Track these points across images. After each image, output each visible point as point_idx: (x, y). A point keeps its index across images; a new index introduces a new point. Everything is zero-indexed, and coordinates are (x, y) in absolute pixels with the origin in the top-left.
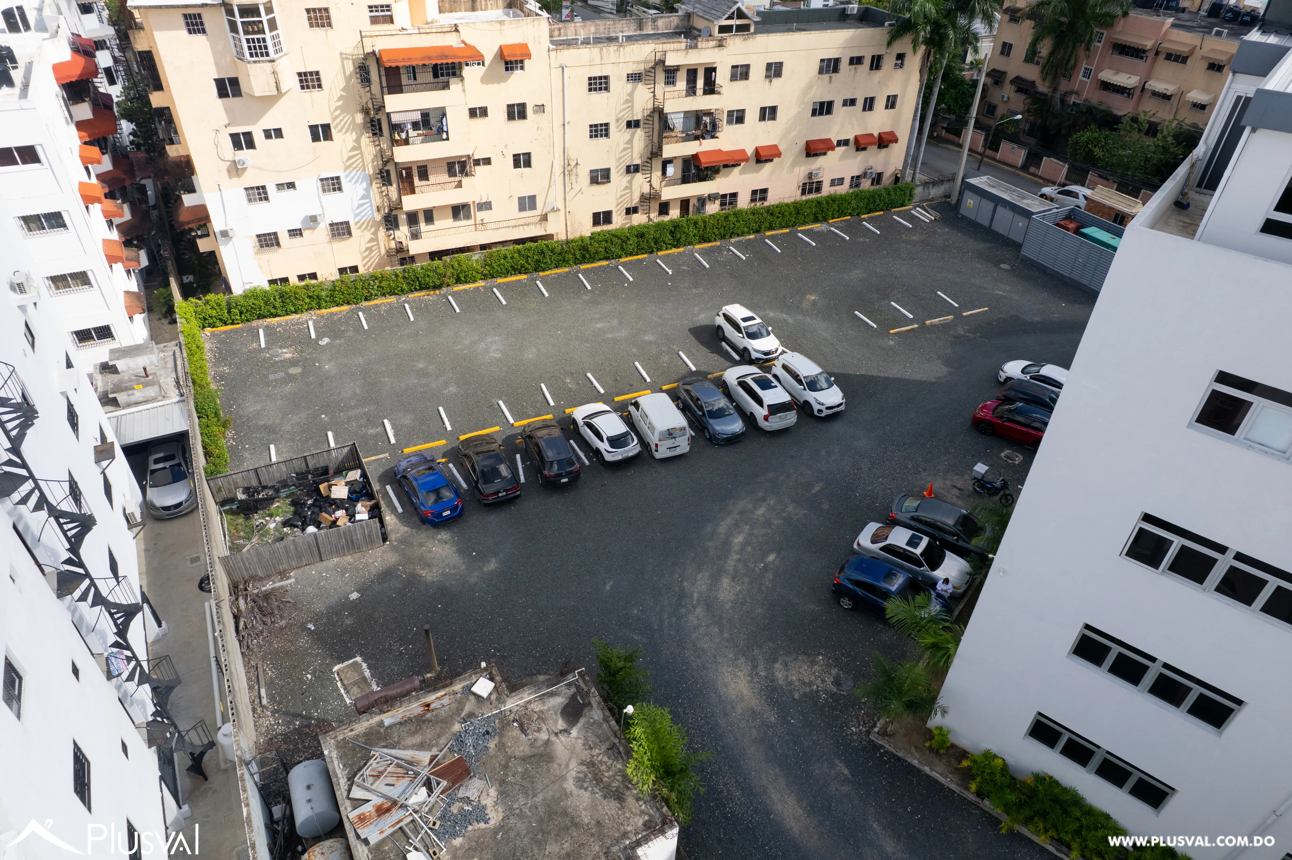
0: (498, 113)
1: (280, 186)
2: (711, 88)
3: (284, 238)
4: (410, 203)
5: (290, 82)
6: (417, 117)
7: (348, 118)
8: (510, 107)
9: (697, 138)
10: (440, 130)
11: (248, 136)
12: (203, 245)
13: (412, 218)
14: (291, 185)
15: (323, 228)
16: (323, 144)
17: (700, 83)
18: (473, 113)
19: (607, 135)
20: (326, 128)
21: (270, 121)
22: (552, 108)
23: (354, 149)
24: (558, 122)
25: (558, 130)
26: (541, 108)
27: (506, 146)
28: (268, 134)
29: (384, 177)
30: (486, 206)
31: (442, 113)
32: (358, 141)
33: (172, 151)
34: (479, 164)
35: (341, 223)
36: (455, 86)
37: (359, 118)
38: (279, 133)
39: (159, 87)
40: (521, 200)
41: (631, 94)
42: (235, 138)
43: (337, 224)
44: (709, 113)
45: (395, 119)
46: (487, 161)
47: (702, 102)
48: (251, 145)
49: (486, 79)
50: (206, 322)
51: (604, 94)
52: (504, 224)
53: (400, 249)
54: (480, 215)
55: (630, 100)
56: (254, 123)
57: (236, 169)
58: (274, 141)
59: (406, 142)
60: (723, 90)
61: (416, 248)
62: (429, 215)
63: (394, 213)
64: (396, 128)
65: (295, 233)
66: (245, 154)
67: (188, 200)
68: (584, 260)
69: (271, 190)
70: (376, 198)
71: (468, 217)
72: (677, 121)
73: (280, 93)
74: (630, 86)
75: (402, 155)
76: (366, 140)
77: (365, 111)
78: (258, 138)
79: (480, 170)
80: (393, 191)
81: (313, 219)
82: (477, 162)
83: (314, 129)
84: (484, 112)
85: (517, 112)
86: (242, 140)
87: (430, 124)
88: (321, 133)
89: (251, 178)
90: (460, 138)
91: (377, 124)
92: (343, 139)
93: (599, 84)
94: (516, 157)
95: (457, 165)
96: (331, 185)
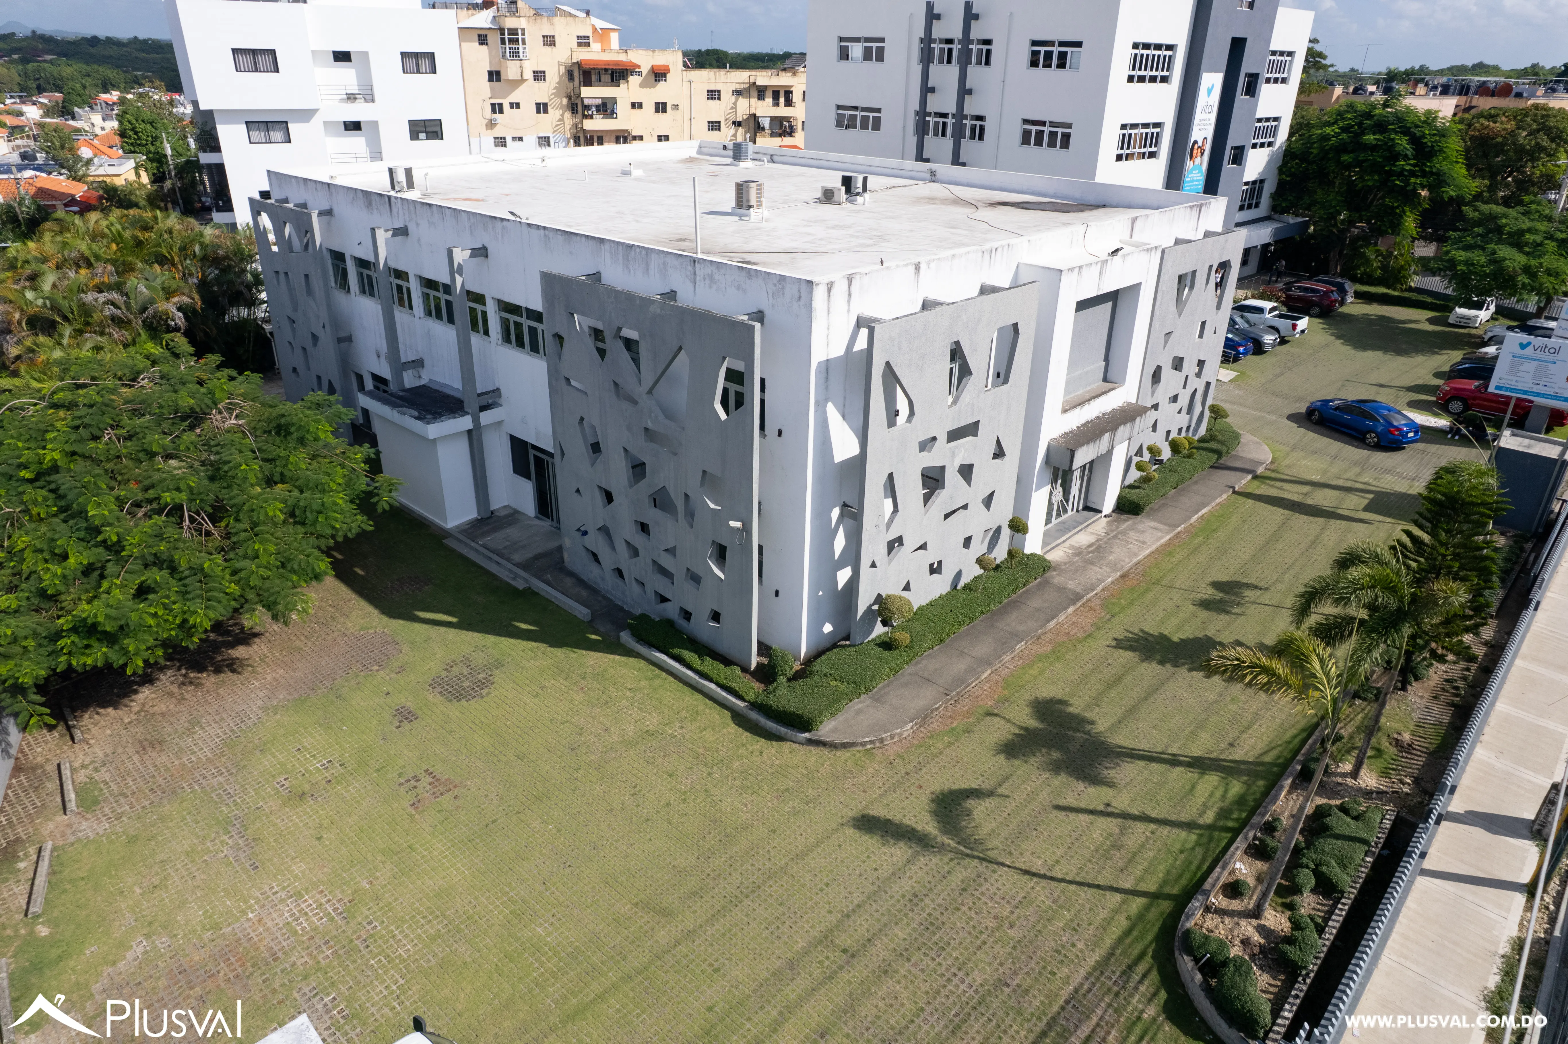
0: (649, 107)
1: (514, 139)
2: (789, 103)
5: (528, 74)
6: (599, 102)
7: (558, 101)
8: (657, 104)
9: (780, 135)
10: (613, 112)
11: (501, 105)
14: (521, 139)
16: (542, 115)
17: (782, 100)
18: (634, 105)
19: (719, 130)
20: (545, 105)
21: (514, 98)
22: (684, 106)
23: (560, 120)
24: (687, 117)
25: (687, 123)
26: (676, 107)
27: (653, 129)
28: (511, 105)
29: (576, 138)
31: (614, 100)
32: (562, 115)
34: (635, 139)
36: (623, 85)
37: (565, 101)
38: (518, 105)
41: (735, 104)
42: (493, 105)
44: (788, 119)
45: (586, 102)
46: (641, 138)
47: (782, 111)
48: (501, 111)
49: (644, 85)
51: (717, 101)
55: (734, 107)
56: (505, 98)
57: (491, 124)
58: (515, 110)
59: (591, 117)
60: (797, 105)
64: (587, 107)
66: (498, 116)
69: (509, 140)
72: (765, 123)
73: (522, 80)
74: (734, 98)
75: (588, 125)
76: (568, 115)
77: (569, 97)
78: (506, 107)
79: (636, 143)
82: (634, 137)
83: (538, 105)
84: (640, 106)
85: (661, 108)
86: (497, 108)
87: (606, 108)
88: (542, 108)
89: (498, 132)
90: (625, 120)
91: (576, 106)
92: (554, 114)
93: (714, 95)
94: (660, 138)
95: (622, 138)
96: (545, 142)
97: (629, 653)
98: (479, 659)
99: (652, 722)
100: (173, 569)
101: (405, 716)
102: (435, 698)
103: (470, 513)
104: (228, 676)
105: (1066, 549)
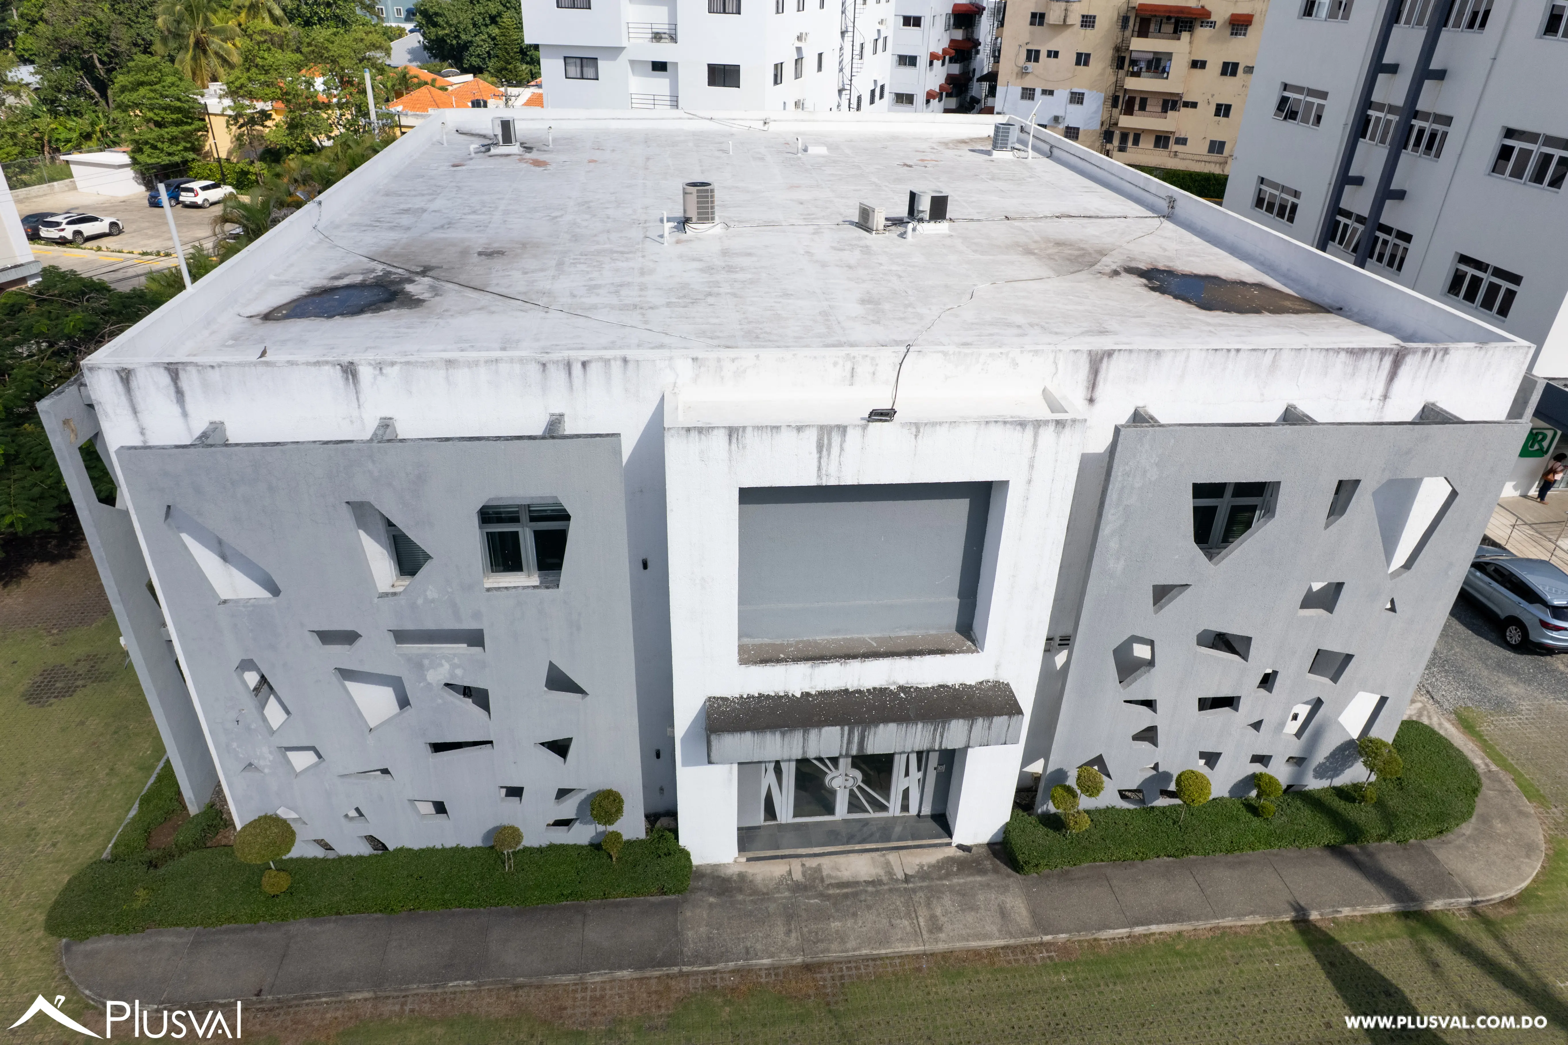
0: (1214, 67)
1: (1044, 91)
4: (1126, 122)
5: (1074, 19)
6: (1151, 57)
7: (1103, 52)
8: (1226, 64)
10: (1164, 71)
11: (1037, 53)
13: (1125, 137)
14: (1051, 92)
15: (1061, 129)
16: (1082, 68)
18: (1194, 64)
20: (1087, 56)
21: (1053, 45)
26: (1250, 69)
27: (1212, 96)
28: (1049, 54)
30: (1182, 141)
31: (1170, 57)
34: (1187, 106)
35: (1074, 128)
36: (1185, 38)
38: (1056, 54)
40: (1213, 143)
42: (1029, 52)
43: (1071, 128)
45: (1135, 56)
46: (1194, 105)
48: (1037, 59)
49: (1215, 39)
52: (1190, 157)
54: (1176, 147)
56: (1044, 44)
57: (1022, 73)
58: (1052, 60)
59: (1138, 75)
62: (1137, 137)
63: (1111, 129)
64: (1134, 63)
66: (1031, 65)
69: (1038, 93)
70: (1106, 116)
71: (1166, 146)
75: (1131, 84)
76: (1111, 70)
77: (1117, 48)
78: (1043, 55)
79: (1186, 110)
80: (1116, 111)
81: (1058, 120)
82: (1186, 104)
83: (1079, 56)
84: (1203, 64)
85: (1230, 69)
86: (1033, 55)
87: (1158, 64)
88: (1083, 59)
89: (1029, 82)
90: (1178, 81)
91: (1121, 59)
92: (1096, 66)
94: (1219, 107)
95: (1171, 103)
96: (1077, 98)
105: (796, 869)
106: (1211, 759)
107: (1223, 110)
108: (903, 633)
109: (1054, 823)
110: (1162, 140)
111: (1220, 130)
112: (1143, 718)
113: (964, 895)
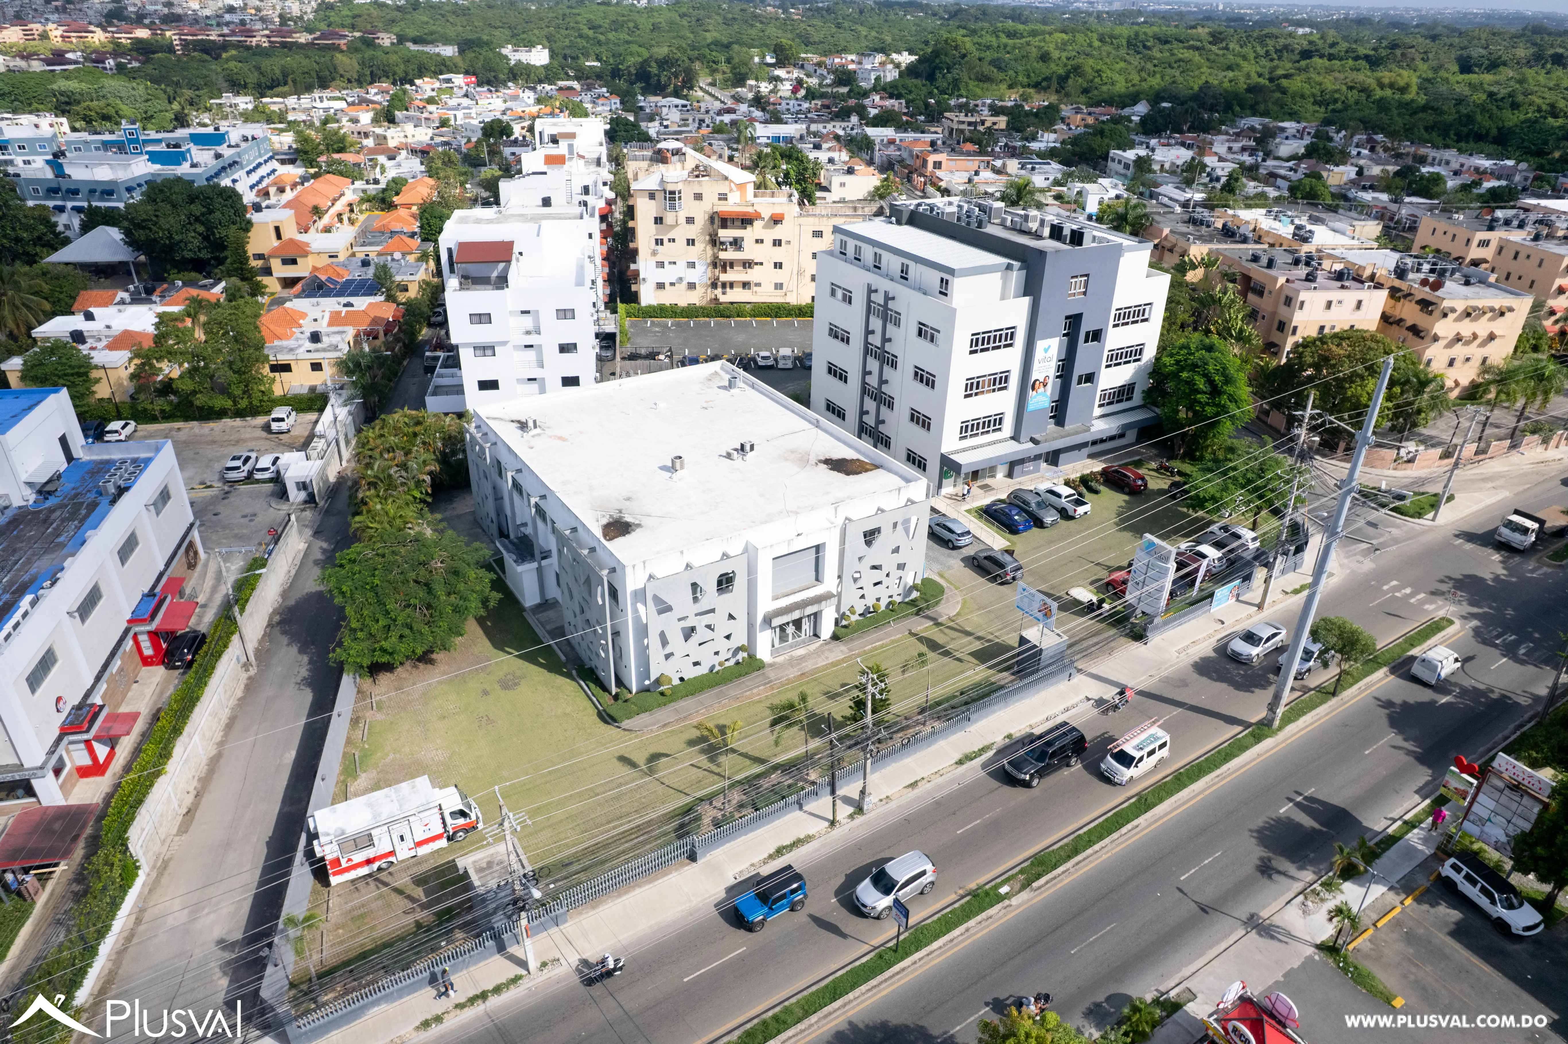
0: (768, 242)
1: (670, 263)
3: (667, 286)
4: (724, 277)
5: (682, 220)
6: (732, 240)
7: (702, 238)
8: (775, 240)
10: (741, 247)
11: (662, 240)
12: (634, 288)
13: (724, 285)
14: (675, 263)
15: (685, 283)
16: (691, 247)
18: (757, 241)
20: (693, 240)
21: (671, 235)
22: (795, 243)
23: (703, 251)
24: (797, 249)
25: (797, 253)
26: (789, 242)
27: (771, 258)
28: (669, 241)
29: (715, 265)
30: (758, 285)
31: (742, 239)
32: (705, 248)
33: (632, 245)
34: (757, 265)
35: (693, 283)
36: (749, 228)
37: (707, 238)
38: (674, 240)
39: (633, 219)
40: (776, 284)
41: (834, 240)
42: (657, 241)
43: (690, 283)
45: (722, 240)
46: (761, 264)
48: (662, 244)
49: (766, 227)
50: (629, 315)
51: (820, 239)
52: (766, 294)
53: (716, 299)
54: (755, 289)
56: (665, 235)
57: (654, 254)
58: (672, 244)
59: (726, 250)
61: (723, 299)
62: (732, 285)
63: (716, 282)
64: (722, 243)
65: (672, 284)
66: (659, 247)
67: (633, 267)
68: (799, 315)
69: (666, 264)
70: (709, 274)
71: (749, 288)
73: (677, 224)
74: (833, 236)
75: (723, 255)
76: (709, 248)
77: (710, 236)
78: (666, 241)
79: (757, 267)
80: (717, 271)
81: (681, 279)
82: (756, 263)
83: (688, 241)
84: (762, 241)
85: (777, 243)
86: (659, 242)
87: (737, 243)
88: (691, 242)
89: (659, 258)
90: (750, 251)
91: (714, 241)
92: (700, 246)
93: (818, 234)
94: (775, 264)
95: (748, 264)
96: (692, 265)
97: (573, 679)
98: (519, 673)
99: (568, 710)
100: (411, 629)
101: (485, 693)
102: (497, 687)
103: (537, 600)
104: (429, 666)
105: (786, 657)
106: (878, 600)
107: (778, 265)
108: (803, 585)
109: (845, 627)
110: (746, 285)
111: (780, 276)
112: (861, 592)
113: (830, 650)
